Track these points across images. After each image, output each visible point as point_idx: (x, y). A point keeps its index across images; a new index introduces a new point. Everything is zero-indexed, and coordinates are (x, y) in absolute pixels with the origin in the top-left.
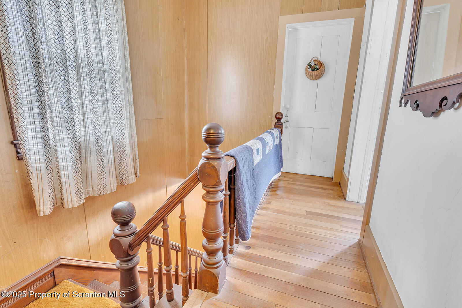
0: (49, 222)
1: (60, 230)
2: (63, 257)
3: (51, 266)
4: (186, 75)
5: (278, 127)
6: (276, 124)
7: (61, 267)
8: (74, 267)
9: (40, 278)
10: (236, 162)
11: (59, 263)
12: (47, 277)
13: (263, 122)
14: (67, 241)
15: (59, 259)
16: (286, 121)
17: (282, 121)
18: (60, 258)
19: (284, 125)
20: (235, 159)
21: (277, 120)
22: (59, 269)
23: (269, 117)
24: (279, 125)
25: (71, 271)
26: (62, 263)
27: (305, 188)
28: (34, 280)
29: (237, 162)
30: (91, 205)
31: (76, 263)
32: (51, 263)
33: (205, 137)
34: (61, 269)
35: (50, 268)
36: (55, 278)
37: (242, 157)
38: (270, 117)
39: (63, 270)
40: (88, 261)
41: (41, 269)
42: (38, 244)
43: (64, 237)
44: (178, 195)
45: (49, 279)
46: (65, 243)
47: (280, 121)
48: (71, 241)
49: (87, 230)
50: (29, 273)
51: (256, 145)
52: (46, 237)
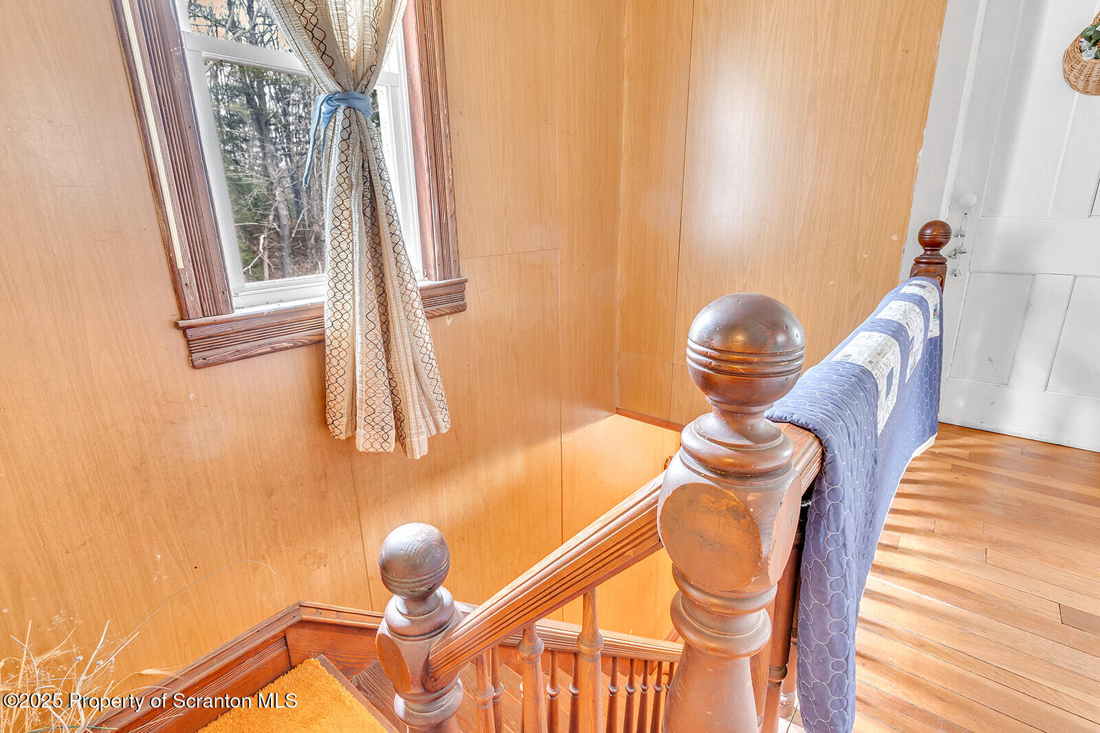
0: (272, 520)
1: (297, 540)
2: (308, 603)
3: (278, 623)
4: (624, 121)
5: (927, 274)
6: (918, 262)
7: (303, 627)
8: (333, 627)
9: (255, 651)
10: (823, 454)
11: (297, 619)
12: (271, 648)
13: (865, 256)
14: (315, 566)
15: (298, 607)
16: (957, 252)
17: (944, 252)
18: (300, 606)
19: (950, 264)
20: (821, 443)
21: (926, 250)
22: (299, 630)
23: (892, 240)
24: (932, 268)
25: (324, 636)
26: (305, 617)
27: (1028, 495)
28: (243, 653)
29: (829, 455)
30: (371, 480)
31: (337, 618)
32: (279, 616)
33: (706, 366)
34: (302, 630)
35: (277, 630)
36: (288, 651)
37: (849, 425)
38: (895, 238)
39: (307, 632)
40: (366, 612)
41: (256, 630)
42: (248, 572)
43: (308, 556)
44: (572, 576)
45: (276, 653)
46: (312, 570)
47: (935, 252)
48: (325, 566)
49: (362, 540)
50: (230, 639)
51: (884, 359)
52: (266, 555)
